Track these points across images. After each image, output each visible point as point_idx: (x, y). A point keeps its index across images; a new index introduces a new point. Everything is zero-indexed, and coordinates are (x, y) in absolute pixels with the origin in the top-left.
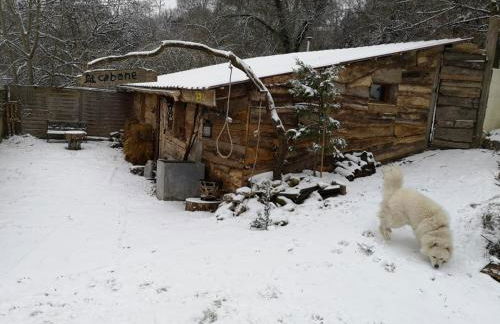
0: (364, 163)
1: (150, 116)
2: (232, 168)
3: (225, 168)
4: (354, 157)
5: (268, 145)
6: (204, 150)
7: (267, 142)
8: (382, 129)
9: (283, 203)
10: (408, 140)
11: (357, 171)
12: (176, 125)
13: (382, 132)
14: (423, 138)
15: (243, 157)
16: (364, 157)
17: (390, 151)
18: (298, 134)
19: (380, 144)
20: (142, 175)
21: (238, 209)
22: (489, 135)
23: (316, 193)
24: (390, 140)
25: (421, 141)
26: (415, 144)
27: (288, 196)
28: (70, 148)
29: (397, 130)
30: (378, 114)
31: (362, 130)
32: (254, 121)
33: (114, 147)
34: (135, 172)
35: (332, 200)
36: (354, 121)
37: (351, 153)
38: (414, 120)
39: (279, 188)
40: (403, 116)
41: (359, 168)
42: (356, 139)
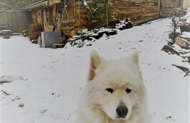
0: (126, 23)
1: (39, 20)
2: (71, 30)
3: (69, 31)
4: (123, 21)
5: (85, 17)
6: (61, 26)
7: (84, 16)
8: (136, 10)
9: (91, 39)
10: (149, 15)
11: (124, 26)
12: (50, 20)
13: (136, 11)
14: (157, 13)
15: (75, 23)
16: (127, 21)
17: (141, 19)
18: (95, 10)
19: (136, 16)
20: (37, 43)
21: (73, 43)
22: (186, 10)
23: (105, 34)
24: (140, 14)
25: (156, 15)
26: (152, 16)
27: (93, 36)
28: (5, 38)
29: (144, 10)
30: (133, 3)
31: (127, 10)
32: (77, 7)
33: (24, 36)
34: (34, 42)
35: (111, 36)
36: (122, 6)
37: (122, 20)
38: (151, 5)
39: (89, 34)
40: (146, 4)
41: (125, 25)
42: (124, 14)
